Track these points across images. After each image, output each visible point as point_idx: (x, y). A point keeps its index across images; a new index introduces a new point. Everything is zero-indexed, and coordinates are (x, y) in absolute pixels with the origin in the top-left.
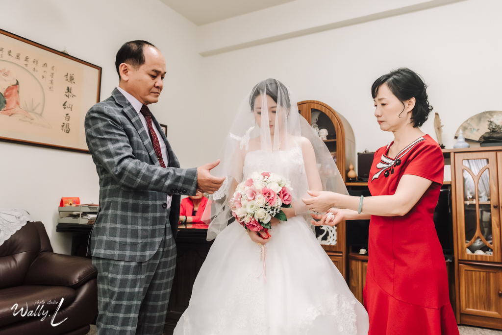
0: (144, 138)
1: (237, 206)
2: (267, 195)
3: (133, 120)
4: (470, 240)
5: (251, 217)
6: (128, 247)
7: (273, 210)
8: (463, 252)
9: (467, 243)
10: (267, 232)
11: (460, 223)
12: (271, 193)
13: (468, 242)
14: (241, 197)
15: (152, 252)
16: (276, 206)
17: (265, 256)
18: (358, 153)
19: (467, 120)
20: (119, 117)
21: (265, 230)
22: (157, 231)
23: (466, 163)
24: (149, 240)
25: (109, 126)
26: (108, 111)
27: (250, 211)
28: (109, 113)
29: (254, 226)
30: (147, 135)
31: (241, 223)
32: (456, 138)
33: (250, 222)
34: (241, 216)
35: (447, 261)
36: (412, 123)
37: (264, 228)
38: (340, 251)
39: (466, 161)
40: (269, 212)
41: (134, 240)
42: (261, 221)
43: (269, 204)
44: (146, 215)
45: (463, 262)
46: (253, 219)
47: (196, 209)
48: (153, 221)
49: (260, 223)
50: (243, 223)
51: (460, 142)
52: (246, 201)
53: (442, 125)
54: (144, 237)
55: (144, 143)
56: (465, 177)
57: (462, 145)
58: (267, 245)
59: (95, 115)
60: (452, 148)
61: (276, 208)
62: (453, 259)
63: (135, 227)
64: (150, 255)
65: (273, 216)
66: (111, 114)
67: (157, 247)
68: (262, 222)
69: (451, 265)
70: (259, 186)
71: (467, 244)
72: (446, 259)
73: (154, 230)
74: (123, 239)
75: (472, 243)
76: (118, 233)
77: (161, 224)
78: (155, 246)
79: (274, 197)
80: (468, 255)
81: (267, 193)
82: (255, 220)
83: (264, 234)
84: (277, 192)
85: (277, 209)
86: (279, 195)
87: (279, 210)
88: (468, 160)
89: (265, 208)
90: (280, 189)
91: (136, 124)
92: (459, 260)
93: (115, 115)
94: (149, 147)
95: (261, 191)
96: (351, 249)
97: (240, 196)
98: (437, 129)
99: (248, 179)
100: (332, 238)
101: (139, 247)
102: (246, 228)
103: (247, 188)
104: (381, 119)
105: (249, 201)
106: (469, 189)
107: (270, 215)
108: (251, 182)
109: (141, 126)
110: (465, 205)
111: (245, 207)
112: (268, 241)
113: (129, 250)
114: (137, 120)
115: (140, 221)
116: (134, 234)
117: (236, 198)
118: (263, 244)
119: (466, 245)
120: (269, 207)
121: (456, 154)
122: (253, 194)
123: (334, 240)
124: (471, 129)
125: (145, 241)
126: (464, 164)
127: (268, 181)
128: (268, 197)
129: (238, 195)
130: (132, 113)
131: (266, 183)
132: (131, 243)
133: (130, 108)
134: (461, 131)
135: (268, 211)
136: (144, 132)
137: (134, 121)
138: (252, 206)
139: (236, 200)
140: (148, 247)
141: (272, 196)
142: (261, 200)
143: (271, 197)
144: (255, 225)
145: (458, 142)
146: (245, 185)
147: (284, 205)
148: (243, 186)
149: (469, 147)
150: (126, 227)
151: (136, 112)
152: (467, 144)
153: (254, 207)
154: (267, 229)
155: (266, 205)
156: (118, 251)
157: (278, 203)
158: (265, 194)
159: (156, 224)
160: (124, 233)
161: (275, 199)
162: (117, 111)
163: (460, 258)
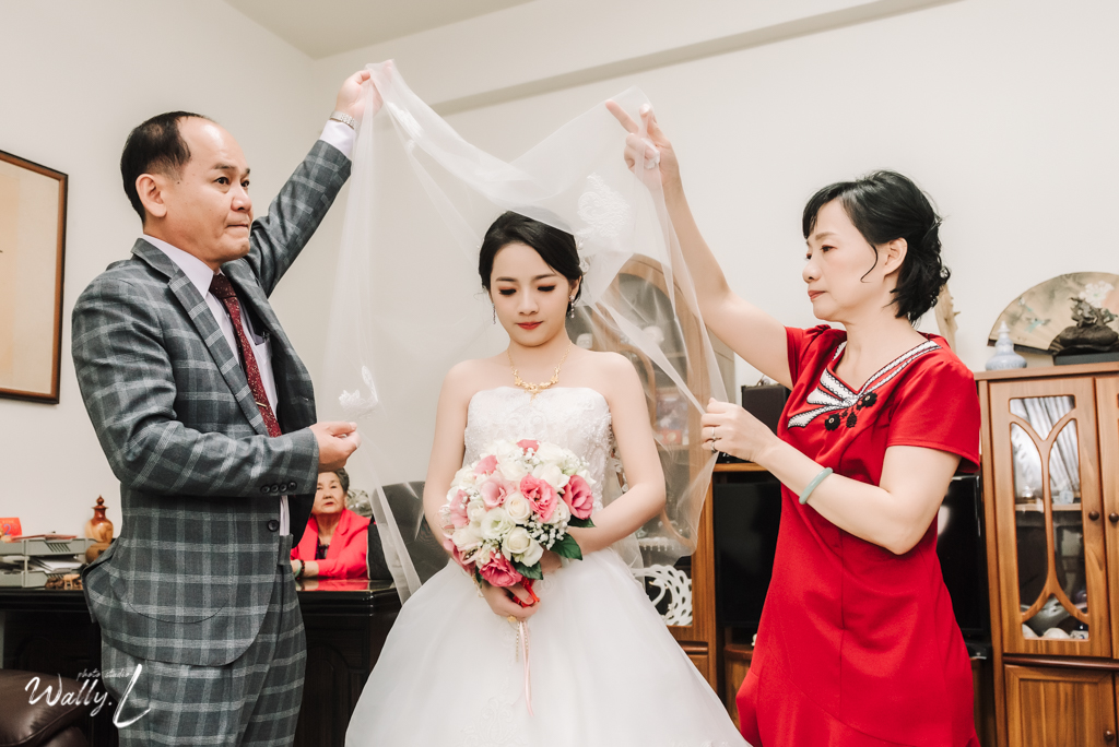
0: (221, 357)
1: (457, 524)
2: (534, 494)
3: (193, 314)
4: (1030, 604)
5: (494, 550)
6: (179, 630)
7: (547, 532)
8: (1015, 634)
9: (1023, 610)
10: (529, 589)
11: (1005, 559)
12: (543, 489)
13: (1028, 607)
14: (469, 500)
15: (242, 641)
16: (556, 521)
17: (527, 651)
18: (743, 388)
19: (1020, 298)
20: (157, 306)
21: (527, 584)
22: (253, 588)
23: (1017, 409)
24: (232, 611)
25: (123, 333)
26: (130, 291)
27: (490, 533)
28: (133, 297)
29: (499, 572)
30: (229, 349)
31: (465, 567)
32: (992, 342)
33: (492, 561)
34: (469, 547)
35: (975, 658)
36: (895, 305)
37: (524, 578)
38: (701, 640)
39: (1018, 402)
40: (538, 538)
41: (193, 612)
42: (517, 560)
43: (538, 516)
44: (223, 549)
45: (1014, 659)
46: (498, 556)
47: (326, 540)
48: (240, 563)
49: (515, 564)
50: (472, 568)
51: (1003, 354)
52: (481, 510)
53: (955, 310)
54: (219, 603)
55: (222, 369)
56: (1016, 443)
57: (1008, 361)
58: (530, 622)
59: (98, 305)
60: (983, 370)
61: (556, 527)
62: (990, 652)
63: (196, 579)
64: (237, 650)
65: (549, 546)
66: (137, 300)
67: (255, 630)
68: (520, 563)
69: (986, 667)
70: (512, 472)
71: (1024, 614)
72: (972, 653)
73: (244, 585)
74: (165, 610)
75: (1037, 612)
76: (154, 595)
77: (263, 570)
78: (250, 627)
79: (552, 499)
80: (1027, 642)
81: (532, 490)
82: (503, 557)
83: (522, 595)
84: (559, 487)
85: (557, 532)
86: (562, 496)
87: (562, 532)
88: (1022, 399)
89: (528, 528)
90: (565, 480)
91: (201, 323)
92: (1004, 655)
93: (147, 303)
94: (236, 378)
95: (518, 486)
96: (728, 633)
97: (465, 498)
98: (943, 322)
99: (483, 456)
100: (681, 607)
101: (207, 627)
102: (478, 578)
103: (483, 478)
104: (816, 286)
105: (489, 508)
106: (1024, 475)
107: (541, 544)
108: (492, 463)
109: (213, 327)
110: (1018, 514)
111: (478, 524)
112: (534, 612)
113: (182, 635)
114: (203, 313)
115: (207, 564)
116: (194, 595)
117: (454, 504)
118: (521, 619)
119: (1021, 616)
120: (539, 525)
121: (992, 386)
122: (498, 493)
123: (684, 612)
124: (1029, 319)
125: (221, 612)
126: (1013, 410)
127: (536, 460)
128: (536, 499)
129: (461, 496)
130: (188, 295)
131: (529, 466)
132: (186, 618)
133: (184, 284)
134: (1004, 327)
135: (535, 535)
136: (222, 342)
137: (196, 315)
138: (497, 523)
139: (453, 508)
140: (231, 629)
141: (546, 496)
142: (519, 507)
143: (543, 501)
144: (504, 569)
145: (997, 354)
146: (476, 470)
147: (574, 521)
148: (471, 475)
149: (1025, 366)
150: (172, 580)
151: (198, 294)
152: (1019, 359)
153: (501, 525)
154: (532, 581)
155: (530, 520)
156: (155, 640)
157: (560, 513)
158: (529, 492)
159: (250, 573)
160: (168, 596)
161: (552, 506)
162: (153, 289)
163: (1006, 651)
